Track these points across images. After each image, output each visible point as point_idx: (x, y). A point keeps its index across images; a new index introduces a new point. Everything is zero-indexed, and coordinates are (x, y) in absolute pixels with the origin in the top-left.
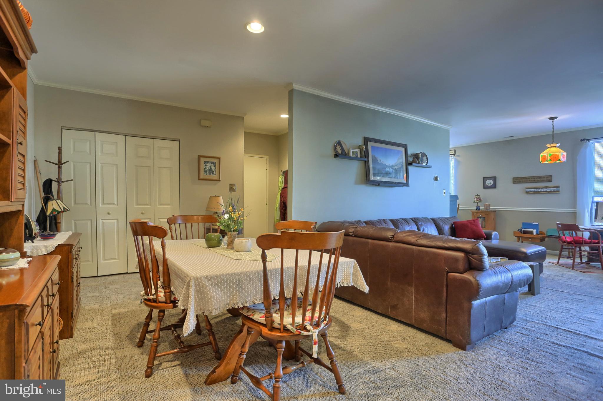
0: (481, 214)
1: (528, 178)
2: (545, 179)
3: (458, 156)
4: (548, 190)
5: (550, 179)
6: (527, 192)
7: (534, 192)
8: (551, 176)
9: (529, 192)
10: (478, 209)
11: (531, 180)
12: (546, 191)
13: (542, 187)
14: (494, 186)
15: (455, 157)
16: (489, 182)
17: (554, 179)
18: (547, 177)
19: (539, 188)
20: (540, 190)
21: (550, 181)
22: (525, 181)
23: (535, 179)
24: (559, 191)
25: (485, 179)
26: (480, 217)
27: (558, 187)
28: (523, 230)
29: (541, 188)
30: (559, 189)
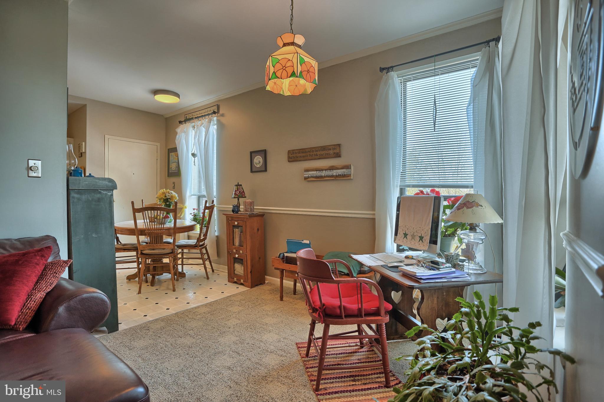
0: (237, 221)
1: (307, 150)
2: (331, 152)
3: (223, 115)
4: (335, 172)
5: (337, 151)
6: (306, 178)
7: (317, 177)
8: (339, 145)
9: (308, 177)
10: (236, 209)
11: (311, 153)
12: (332, 176)
13: (326, 168)
14: (264, 169)
15: (218, 118)
16: (258, 160)
17: (344, 152)
18: (333, 147)
19: (323, 170)
20: (323, 173)
21: (338, 155)
22: (304, 157)
23: (319, 153)
24: (349, 175)
25: (253, 154)
26: (237, 227)
27: (348, 167)
28: (286, 255)
29: (325, 170)
30: (351, 172)
